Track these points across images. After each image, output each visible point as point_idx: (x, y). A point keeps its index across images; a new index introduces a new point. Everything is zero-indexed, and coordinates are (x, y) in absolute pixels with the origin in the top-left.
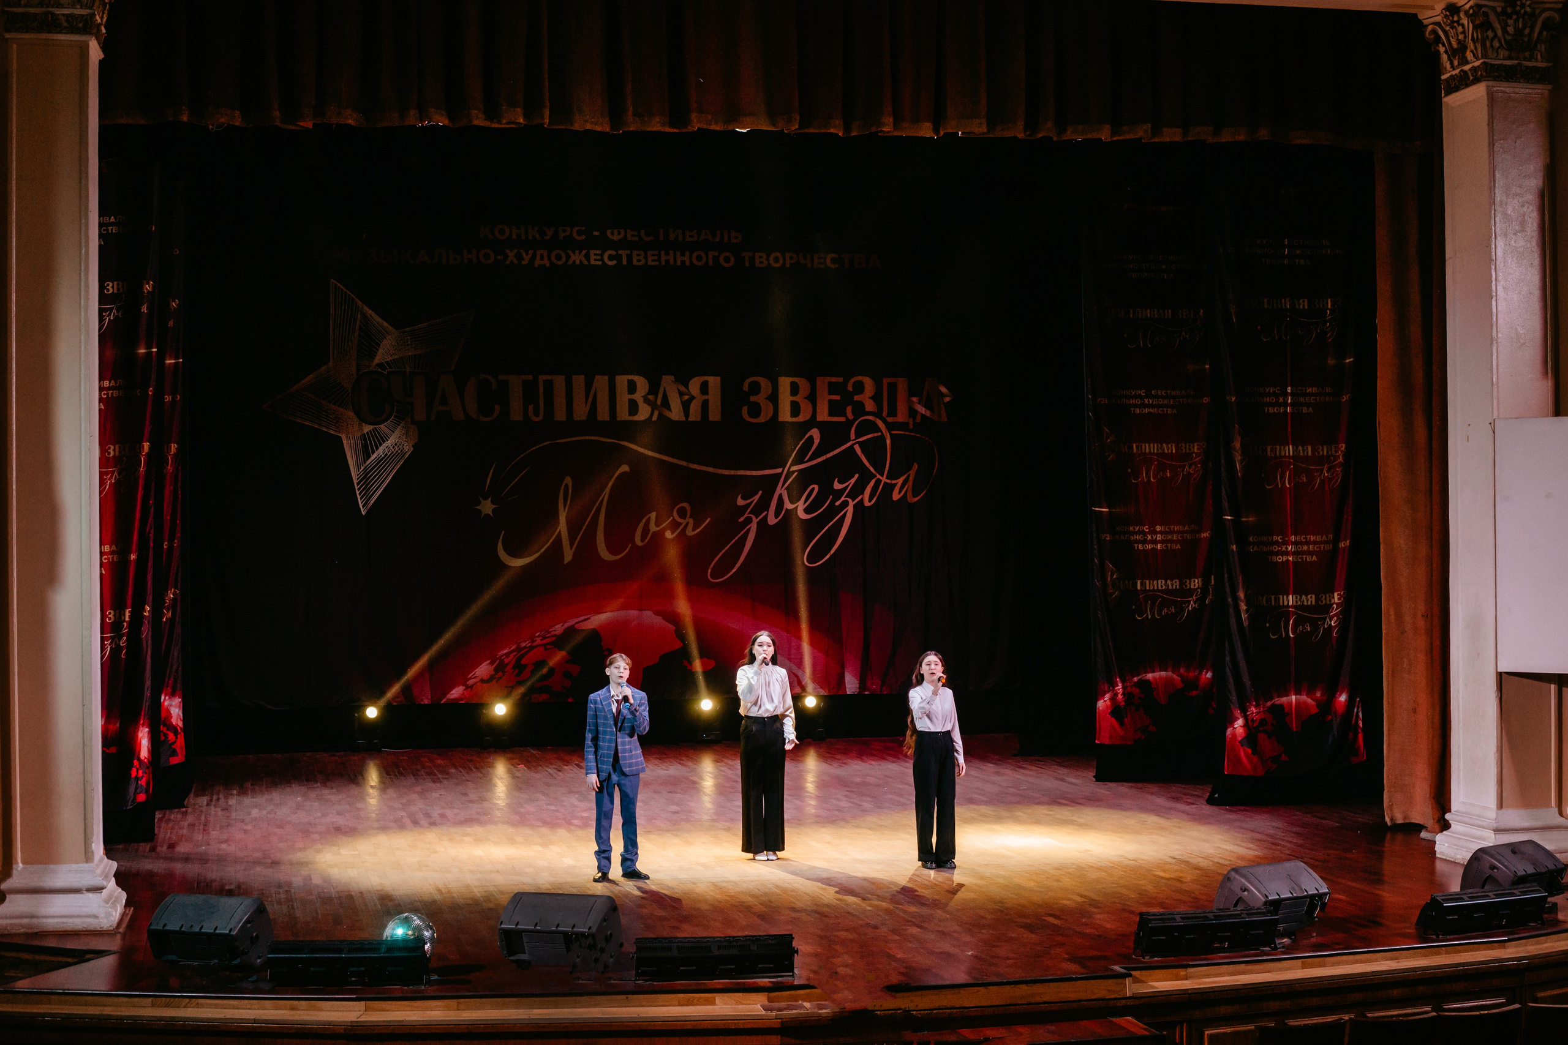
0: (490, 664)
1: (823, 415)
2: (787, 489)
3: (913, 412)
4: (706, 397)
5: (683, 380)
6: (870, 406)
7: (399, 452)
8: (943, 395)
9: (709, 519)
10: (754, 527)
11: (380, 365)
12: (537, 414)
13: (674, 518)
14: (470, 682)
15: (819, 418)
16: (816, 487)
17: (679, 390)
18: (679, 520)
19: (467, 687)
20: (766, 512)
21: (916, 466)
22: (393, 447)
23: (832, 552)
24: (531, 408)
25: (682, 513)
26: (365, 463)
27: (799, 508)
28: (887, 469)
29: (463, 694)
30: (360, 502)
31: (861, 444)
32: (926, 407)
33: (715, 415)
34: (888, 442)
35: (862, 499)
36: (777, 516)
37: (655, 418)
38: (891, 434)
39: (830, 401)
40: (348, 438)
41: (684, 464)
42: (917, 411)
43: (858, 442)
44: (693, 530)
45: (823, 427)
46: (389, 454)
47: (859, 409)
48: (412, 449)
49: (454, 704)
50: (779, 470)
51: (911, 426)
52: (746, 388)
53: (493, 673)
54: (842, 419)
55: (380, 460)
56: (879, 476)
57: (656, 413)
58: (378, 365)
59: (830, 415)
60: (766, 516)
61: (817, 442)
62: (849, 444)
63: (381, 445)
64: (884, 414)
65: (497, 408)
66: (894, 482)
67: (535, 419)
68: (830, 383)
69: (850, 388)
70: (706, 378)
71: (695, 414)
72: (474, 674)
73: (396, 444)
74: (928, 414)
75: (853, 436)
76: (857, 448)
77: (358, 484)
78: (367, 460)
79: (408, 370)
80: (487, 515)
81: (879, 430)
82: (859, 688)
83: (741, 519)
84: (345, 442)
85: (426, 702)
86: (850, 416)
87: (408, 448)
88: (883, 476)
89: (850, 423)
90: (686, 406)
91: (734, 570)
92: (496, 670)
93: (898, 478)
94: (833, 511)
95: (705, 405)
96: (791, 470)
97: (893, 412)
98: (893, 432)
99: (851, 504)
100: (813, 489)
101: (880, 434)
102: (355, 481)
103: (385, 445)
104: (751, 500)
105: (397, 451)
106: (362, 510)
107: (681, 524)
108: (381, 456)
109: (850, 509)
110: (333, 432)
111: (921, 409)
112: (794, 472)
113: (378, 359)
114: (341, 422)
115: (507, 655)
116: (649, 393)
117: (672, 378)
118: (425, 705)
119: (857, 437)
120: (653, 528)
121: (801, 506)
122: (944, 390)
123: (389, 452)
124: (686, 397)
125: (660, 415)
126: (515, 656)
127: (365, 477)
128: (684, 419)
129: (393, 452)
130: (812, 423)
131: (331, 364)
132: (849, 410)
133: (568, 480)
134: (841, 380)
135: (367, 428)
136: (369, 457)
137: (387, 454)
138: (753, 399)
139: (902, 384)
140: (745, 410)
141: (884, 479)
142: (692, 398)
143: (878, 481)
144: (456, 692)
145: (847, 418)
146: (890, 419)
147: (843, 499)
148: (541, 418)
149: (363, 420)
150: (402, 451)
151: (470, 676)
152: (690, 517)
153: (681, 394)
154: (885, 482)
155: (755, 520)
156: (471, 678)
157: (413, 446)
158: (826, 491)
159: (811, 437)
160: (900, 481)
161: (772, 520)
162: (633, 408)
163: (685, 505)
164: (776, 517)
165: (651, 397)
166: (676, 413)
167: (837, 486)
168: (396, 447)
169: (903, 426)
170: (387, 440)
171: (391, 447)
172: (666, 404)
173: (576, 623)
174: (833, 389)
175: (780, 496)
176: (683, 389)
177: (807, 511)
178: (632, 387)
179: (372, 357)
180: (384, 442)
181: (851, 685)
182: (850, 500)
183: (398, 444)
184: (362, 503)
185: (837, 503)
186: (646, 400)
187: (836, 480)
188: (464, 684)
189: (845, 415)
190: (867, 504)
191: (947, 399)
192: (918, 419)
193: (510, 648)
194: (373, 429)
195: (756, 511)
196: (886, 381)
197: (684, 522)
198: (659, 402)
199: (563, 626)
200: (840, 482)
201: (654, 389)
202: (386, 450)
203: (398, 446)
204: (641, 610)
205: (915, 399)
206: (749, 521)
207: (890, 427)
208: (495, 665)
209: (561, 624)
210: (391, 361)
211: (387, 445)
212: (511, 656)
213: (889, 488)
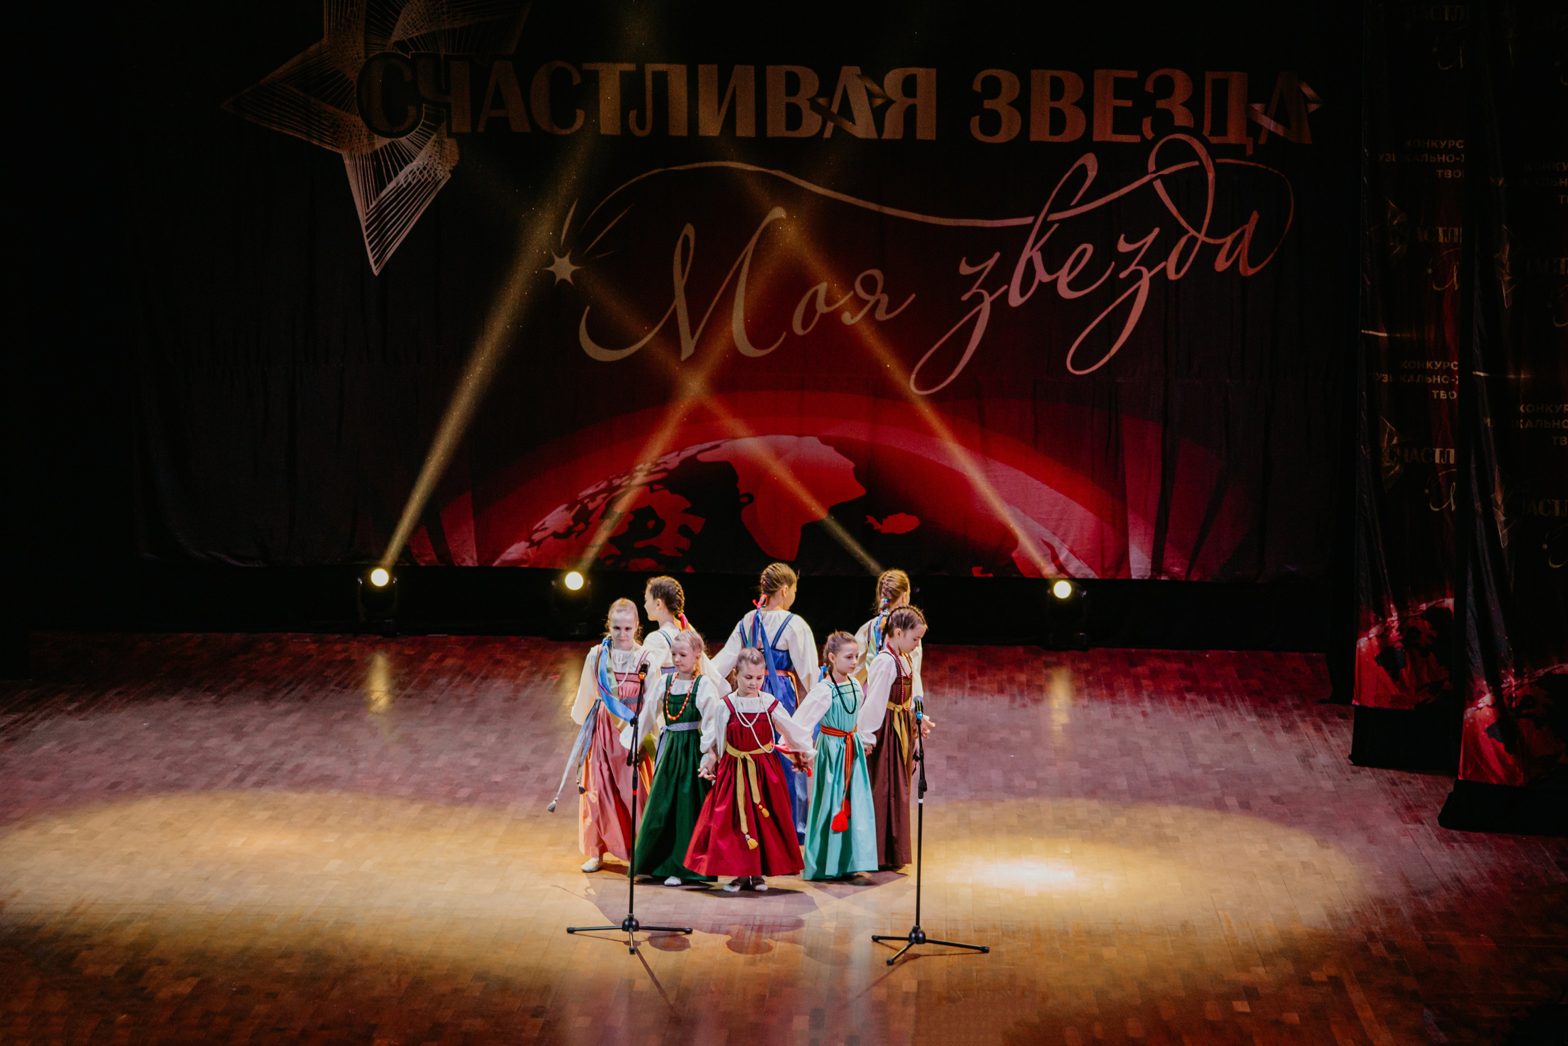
0: (567, 509)
1: (1104, 132)
2: (1040, 249)
3: (1254, 129)
4: (910, 101)
5: (875, 73)
6: (1182, 117)
7: (430, 179)
8: (1307, 100)
9: (914, 296)
10: (986, 308)
11: (400, 44)
12: (641, 125)
13: (856, 294)
14: (536, 537)
15: (1097, 137)
16: (1090, 248)
17: (867, 90)
18: (866, 297)
19: (532, 544)
20: (1005, 287)
21: (1255, 216)
22: (421, 172)
23: (1114, 350)
24: (633, 114)
25: (870, 285)
26: (378, 195)
27: (1059, 281)
28: (1207, 221)
29: (526, 554)
30: (370, 255)
31: (1163, 178)
32: (1276, 119)
33: (926, 130)
34: (1211, 176)
35: (1165, 268)
36: (1023, 292)
37: (828, 134)
38: (1215, 165)
39: (1117, 110)
40: (352, 157)
41: (873, 206)
42: (1261, 127)
43: (1161, 177)
44: (888, 312)
45: (1103, 151)
46: (414, 183)
47: (1164, 123)
48: (449, 176)
49: (512, 568)
50: (1029, 220)
51: (1250, 152)
52: (977, 86)
53: (571, 523)
54: (1135, 139)
55: (399, 192)
56: (1192, 232)
57: (830, 125)
58: (396, 44)
59: (1116, 130)
60: (1006, 293)
61: (1092, 174)
62: (1146, 179)
63: (401, 168)
64: (1206, 133)
65: (580, 114)
66: (1218, 241)
67: (638, 133)
68: (1117, 80)
69: (1149, 87)
70: (912, 70)
71: (893, 129)
72: (544, 524)
73: (425, 168)
74: (1280, 131)
75: (1152, 166)
76: (1158, 185)
77: (367, 228)
78: (381, 191)
79: (443, 52)
80: (563, 281)
81: (1195, 156)
82: (1152, 570)
83: (965, 297)
84: (347, 162)
85: (469, 563)
86: (1149, 135)
87: (444, 174)
88: (1199, 232)
89: (1148, 146)
90: (879, 115)
91: (952, 377)
92: (575, 519)
93: (1225, 235)
94: (1115, 287)
95: (910, 114)
96: (1049, 219)
97: (1220, 128)
98: (1218, 161)
99: (1147, 275)
100: (1084, 251)
101: (1196, 163)
102: (363, 225)
103: (407, 169)
104: (979, 268)
105: (426, 179)
106: (374, 268)
107: (867, 302)
108: (402, 185)
109: (1144, 284)
110: (328, 148)
111: (1268, 123)
112: (1053, 222)
113: (397, 35)
114: (341, 132)
115: (593, 497)
116: (819, 94)
117: (857, 70)
118: (468, 568)
119: (1158, 169)
120: (822, 308)
121: (1063, 277)
122: (1308, 91)
123: (413, 179)
124: (879, 102)
125: (837, 130)
126: (604, 499)
127: (379, 216)
128: (873, 135)
129: (420, 180)
130: (1085, 144)
131: (325, 40)
132: (1147, 124)
133: (689, 230)
134: (1134, 74)
135: (381, 142)
136: (384, 187)
137: (410, 183)
138: (988, 104)
139: (1237, 83)
140: (975, 121)
141: (1201, 237)
142: (889, 102)
143: (1193, 241)
144: (516, 551)
145: (1143, 137)
146: (1214, 140)
147: (1132, 267)
148: (647, 131)
149: (375, 130)
150: (433, 178)
151: (536, 527)
152: (882, 292)
153: (871, 95)
154: (1203, 242)
155: (988, 300)
156: (537, 531)
157: (450, 171)
158: (1106, 254)
159: (1083, 169)
160: (1229, 240)
161: (1015, 300)
162: (794, 117)
163: (876, 273)
164: (1022, 294)
165: (822, 101)
166: (862, 127)
167: (1123, 247)
168: (425, 172)
169: (1237, 151)
170: (412, 162)
171: (418, 172)
172: (846, 111)
173: (700, 452)
174: (1121, 89)
175: (1030, 261)
176: (875, 88)
177: (1072, 286)
178: (793, 85)
179: (388, 32)
180: (406, 163)
181: (1139, 563)
182: (1144, 270)
183: (428, 168)
184: (373, 257)
185: (1123, 275)
186: (815, 106)
187: (1122, 236)
188: (529, 539)
189: (1138, 131)
190: (1172, 276)
191: (1313, 107)
192: (1262, 141)
193: (597, 487)
194: (389, 144)
195: (991, 284)
196: (1210, 76)
197: (872, 299)
198: (835, 109)
199: (678, 455)
200: (1128, 241)
201: (827, 88)
202: (410, 176)
203: (428, 172)
204: (800, 435)
205: (1258, 107)
206: (978, 299)
207: (1215, 151)
208: (573, 513)
209: (676, 453)
210: (417, 37)
211: (411, 169)
212: (599, 499)
213: (1209, 253)
